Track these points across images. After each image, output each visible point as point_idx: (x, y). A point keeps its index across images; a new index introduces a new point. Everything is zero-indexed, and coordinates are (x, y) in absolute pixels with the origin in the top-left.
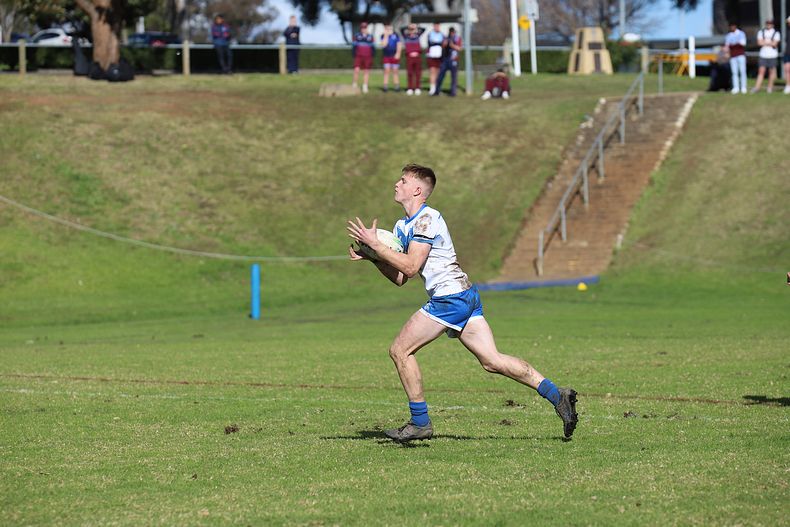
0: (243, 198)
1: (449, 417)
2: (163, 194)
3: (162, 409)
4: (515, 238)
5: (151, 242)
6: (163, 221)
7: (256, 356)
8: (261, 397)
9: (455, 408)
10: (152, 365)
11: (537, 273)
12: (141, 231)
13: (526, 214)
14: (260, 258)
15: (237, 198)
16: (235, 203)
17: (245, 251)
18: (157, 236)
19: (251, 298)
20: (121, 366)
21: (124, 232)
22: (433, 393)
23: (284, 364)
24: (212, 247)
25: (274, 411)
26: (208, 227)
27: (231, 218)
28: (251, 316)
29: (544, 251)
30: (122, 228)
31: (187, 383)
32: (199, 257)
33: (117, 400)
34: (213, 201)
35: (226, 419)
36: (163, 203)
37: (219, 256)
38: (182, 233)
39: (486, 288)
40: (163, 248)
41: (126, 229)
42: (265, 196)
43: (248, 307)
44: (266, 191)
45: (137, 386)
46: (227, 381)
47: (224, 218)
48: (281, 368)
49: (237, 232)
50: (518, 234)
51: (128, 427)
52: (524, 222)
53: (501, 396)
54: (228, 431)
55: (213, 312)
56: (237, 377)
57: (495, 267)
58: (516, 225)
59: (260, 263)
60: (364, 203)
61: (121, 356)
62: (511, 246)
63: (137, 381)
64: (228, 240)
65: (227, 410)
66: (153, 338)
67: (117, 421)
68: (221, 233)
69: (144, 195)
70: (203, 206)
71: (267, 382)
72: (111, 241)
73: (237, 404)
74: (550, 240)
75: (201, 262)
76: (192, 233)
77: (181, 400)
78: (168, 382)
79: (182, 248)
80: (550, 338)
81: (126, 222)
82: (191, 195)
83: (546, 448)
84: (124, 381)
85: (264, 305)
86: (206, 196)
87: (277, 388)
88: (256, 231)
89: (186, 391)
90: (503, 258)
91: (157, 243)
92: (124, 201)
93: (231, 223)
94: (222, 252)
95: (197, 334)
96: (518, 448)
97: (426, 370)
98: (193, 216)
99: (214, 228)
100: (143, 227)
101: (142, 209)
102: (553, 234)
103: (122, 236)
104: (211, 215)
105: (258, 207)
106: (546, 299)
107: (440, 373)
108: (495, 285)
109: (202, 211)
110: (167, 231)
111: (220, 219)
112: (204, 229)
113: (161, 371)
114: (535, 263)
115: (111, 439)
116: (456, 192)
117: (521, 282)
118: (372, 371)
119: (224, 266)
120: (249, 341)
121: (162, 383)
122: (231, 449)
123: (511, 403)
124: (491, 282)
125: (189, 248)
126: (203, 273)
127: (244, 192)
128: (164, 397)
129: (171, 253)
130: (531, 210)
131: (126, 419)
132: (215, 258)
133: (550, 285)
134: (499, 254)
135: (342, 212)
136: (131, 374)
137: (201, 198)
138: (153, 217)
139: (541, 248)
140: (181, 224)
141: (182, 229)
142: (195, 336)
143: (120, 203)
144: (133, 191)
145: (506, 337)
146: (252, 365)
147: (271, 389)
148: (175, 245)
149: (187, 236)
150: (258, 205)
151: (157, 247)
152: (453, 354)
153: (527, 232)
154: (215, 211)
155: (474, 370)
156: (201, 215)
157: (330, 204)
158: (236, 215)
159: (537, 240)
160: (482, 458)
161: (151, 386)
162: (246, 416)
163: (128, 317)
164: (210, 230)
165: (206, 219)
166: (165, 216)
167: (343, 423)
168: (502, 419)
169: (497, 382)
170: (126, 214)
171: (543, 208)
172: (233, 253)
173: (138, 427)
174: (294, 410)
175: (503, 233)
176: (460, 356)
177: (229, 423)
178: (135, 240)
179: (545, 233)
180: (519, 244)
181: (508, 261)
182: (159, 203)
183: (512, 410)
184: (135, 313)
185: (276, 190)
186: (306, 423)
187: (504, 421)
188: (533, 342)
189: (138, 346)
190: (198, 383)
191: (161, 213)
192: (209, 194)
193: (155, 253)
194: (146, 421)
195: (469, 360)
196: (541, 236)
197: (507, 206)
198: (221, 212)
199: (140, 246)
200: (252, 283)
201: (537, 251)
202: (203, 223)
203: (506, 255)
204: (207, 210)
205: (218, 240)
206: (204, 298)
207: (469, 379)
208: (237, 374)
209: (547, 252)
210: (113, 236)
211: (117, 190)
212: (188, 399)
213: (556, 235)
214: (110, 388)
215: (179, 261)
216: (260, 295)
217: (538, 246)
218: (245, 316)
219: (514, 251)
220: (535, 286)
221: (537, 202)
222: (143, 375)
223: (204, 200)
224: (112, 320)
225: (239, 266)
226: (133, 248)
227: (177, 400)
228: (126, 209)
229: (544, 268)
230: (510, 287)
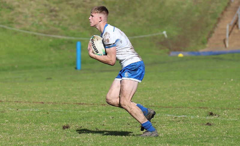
0: (72, 7)
1: (179, 121)
2: (31, 5)
3: (30, 116)
4: (214, 28)
5: (25, 30)
6: (31, 19)
7: (79, 89)
8: (81, 110)
9: (182, 116)
10: (25, 93)
11: (225, 46)
12: (20, 24)
13: (219, 15)
14: (81, 39)
15: (69, 7)
16: (68, 10)
17: (73, 35)
18: (28, 27)
19: (76, 59)
20: (9, 94)
21: (11, 25)
22: (170, 109)
23: (93, 93)
24: (56, 32)
25: (88, 118)
26: (54, 22)
27: (66, 18)
28: (76, 68)
29: (229, 34)
30: (9, 23)
31: (43, 103)
32: (49, 38)
33: (7, 111)
34: (57, 9)
35: (63, 122)
36: (31, 10)
37: (59, 37)
38: (41, 25)
39: (199, 54)
40: (31, 33)
41: (12, 23)
42: (84, 6)
43: (75, 63)
44: (84, 3)
45: (18, 104)
46: (64, 102)
47: (63, 17)
48: (91, 95)
49: (69, 25)
50: (215, 26)
51: (13, 125)
52: (219, 19)
53: (206, 110)
54: (64, 128)
55: (57, 66)
56: (69, 100)
57: (203, 43)
58: (215, 21)
59: (81, 41)
60: (135, 9)
61: (9, 89)
62: (212, 32)
63: (17, 102)
64: (65, 29)
65: (64, 117)
66: (26, 79)
67: (7, 122)
68: (61, 25)
69: (21, 6)
70: (51, 11)
71: (84, 102)
72: (4, 29)
73: (69, 114)
74: (232, 29)
75: (51, 40)
76: (46, 25)
77: (40, 112)
78: (33, 102)
79: (41, 33)
80: (232, 80)
81: (12, 19)
82: (46, 5)
83: (230, 137)
84: (10, 102)
85: (83, 62)
86: (53, 6)
87: (90, 106)
88: (79, 24)
89: (42, 107)
90: (208, 38)
91: (28, 30)
92: (11, 8)
93: (66, 20)
94: (62, 35)
95: (48, 77)
96: (215, 137)
97: (167, 97)
98: (47, 16)
99: (57, 22)
100: (21, 22)
101: (20, 13)
102: (234, 26)
103: (10, 26)
104: (56, 16)
105: (80, 12)
106: (230, 60)
107: (174, 98)
108: (204, 52)
109: (51, 14)
110: (33, 24)
111: (60, 18)
112: (52, 23)
113: (30, 97)
114: (224, 41)
115: (4, 132)
116: (183, 4)
117: (217, 51)
118: (139, 97)
119: (62, 42)
120: (75, 81)
121: (30, 103)
122: (66, 137)
123: (211, 114)
124: (201, 51)
125: (45, 33)
126: (52, 46)
127: (73, 4)
128: (31, 110)
129: (35, 36)
130: (222, 14)
131: (12, 121)
132: (58, 39)
133: (232, 53)
134: (205, 37)
135: (123, 14)
136: (14, 98)
137: (51, 7)
138: (26, 17)
139: (228, 33)
140: (41, 20)
141: (41, 23)
142: (48, 79)
143: (9, 10)
144: (16, 3)
145: (209, 80)
146: (77, 93)
147: (86, 106)
148: (37, 32)
149: (43, 27)
150: (80, 11)
151: (28, 32)
152: (181, 88)
153: (221, 25)
154: (58, 14)
155: (192, 97)
156: (51, 16)
157: (118, 10)
158: (69, 16)
159: (226, 29)
160: (196, 142)
161: (25, 104)
162: (74, 120)
163: (13, 69)
164: (55, 24)
165: (53, 18)
166: (32, 16)
167: (124, 124)
168: (207, 122)
169: (204, 103)
170: (12, 15)
171: (229, 13)
172: (67, 35)
173: (18, 125)
174: (98, 117)
175: (207, 25)
176: (185, 89)
177: (65, 124)
178: (17, 28)
179: (230, 25)
180: (216, 31)
181: (210, 40)
182: (29, 10)
183: (212, 117)
184: (16, 66)
185: (89, 3)
186: (105, 124)
187: (208, 124)
188: (223, 82)
189: (18, 83)
190: (49, 103)
191: (30, 15)
192: (55, 5)
193: (27, 35)
194: (22, 123)
195: (190, 92)
196: (228, 27)
197: (210, 11)
198: (61, 14)
199: (19, 32)
200: (76, 51)
201: (225, 35)
202: (52, 20)
203: (209, 37)
204: (54, 13)
205: (59, 29)
206: (52, 59)
207: (190, 101)
208: (69, 98)
209: (231, 35)
210: (5, 27)
211: (7, 3)
212: (43, 111)
213: (236, 26)
214: (4, 105)
215: (39, 39)
216: (81, 57)
217: (226, 32)
218: (73, 68)
219: (213, 35)
220: (224, 53)
221: (226, 9)
222: (21, 98)
223: (52, 8)
224: (5, 70)
225: (70, 42)
226: (16, 33)
227: (38, 112)
228: (12, 13)
229: (229, 43)
230: (211, 53)
